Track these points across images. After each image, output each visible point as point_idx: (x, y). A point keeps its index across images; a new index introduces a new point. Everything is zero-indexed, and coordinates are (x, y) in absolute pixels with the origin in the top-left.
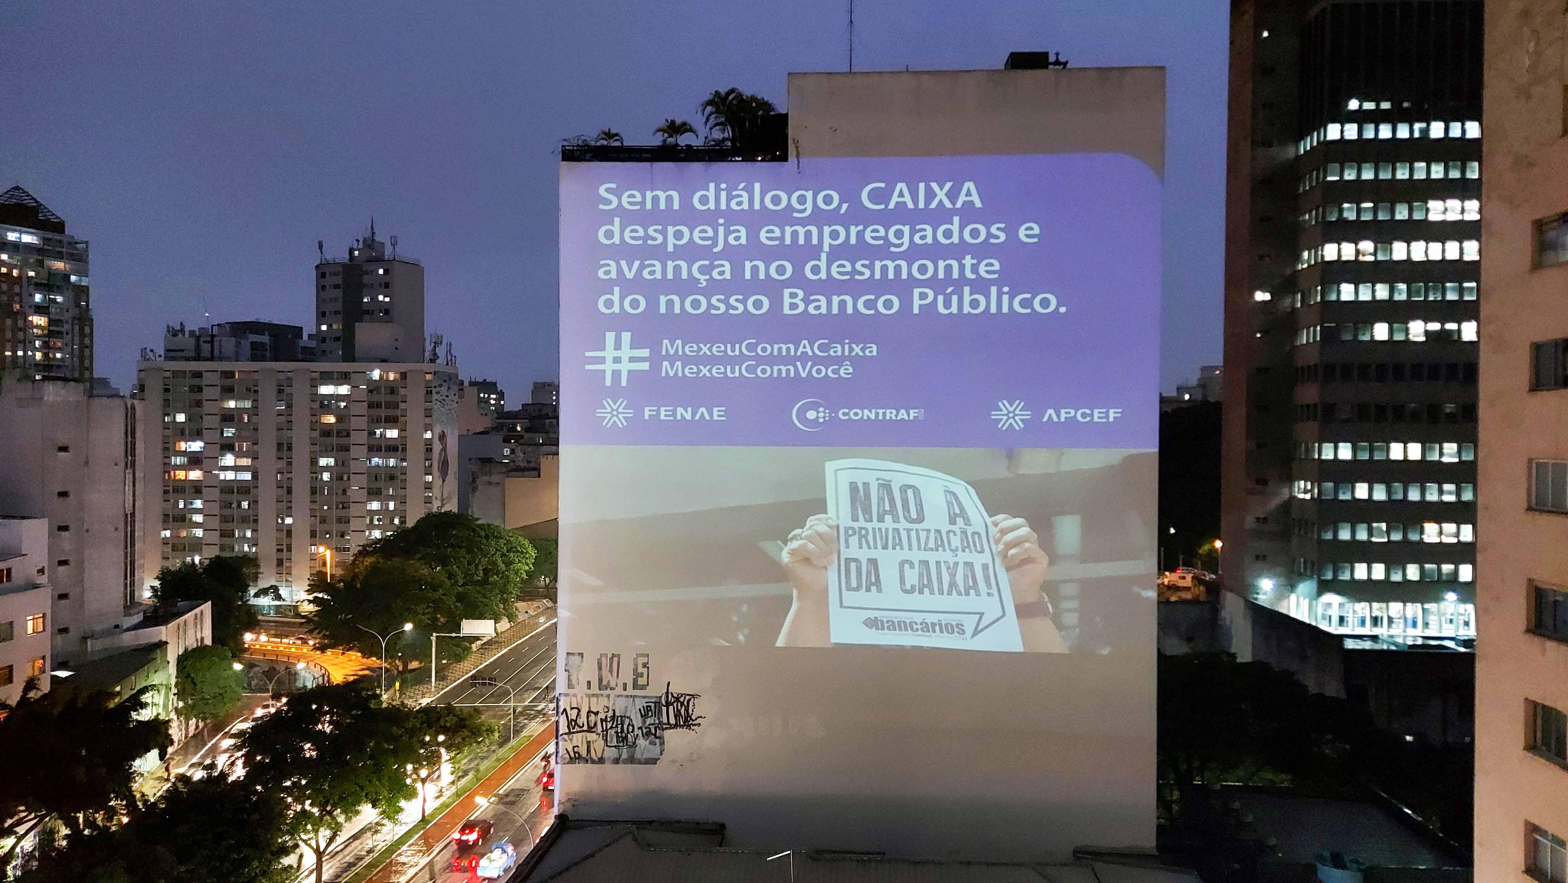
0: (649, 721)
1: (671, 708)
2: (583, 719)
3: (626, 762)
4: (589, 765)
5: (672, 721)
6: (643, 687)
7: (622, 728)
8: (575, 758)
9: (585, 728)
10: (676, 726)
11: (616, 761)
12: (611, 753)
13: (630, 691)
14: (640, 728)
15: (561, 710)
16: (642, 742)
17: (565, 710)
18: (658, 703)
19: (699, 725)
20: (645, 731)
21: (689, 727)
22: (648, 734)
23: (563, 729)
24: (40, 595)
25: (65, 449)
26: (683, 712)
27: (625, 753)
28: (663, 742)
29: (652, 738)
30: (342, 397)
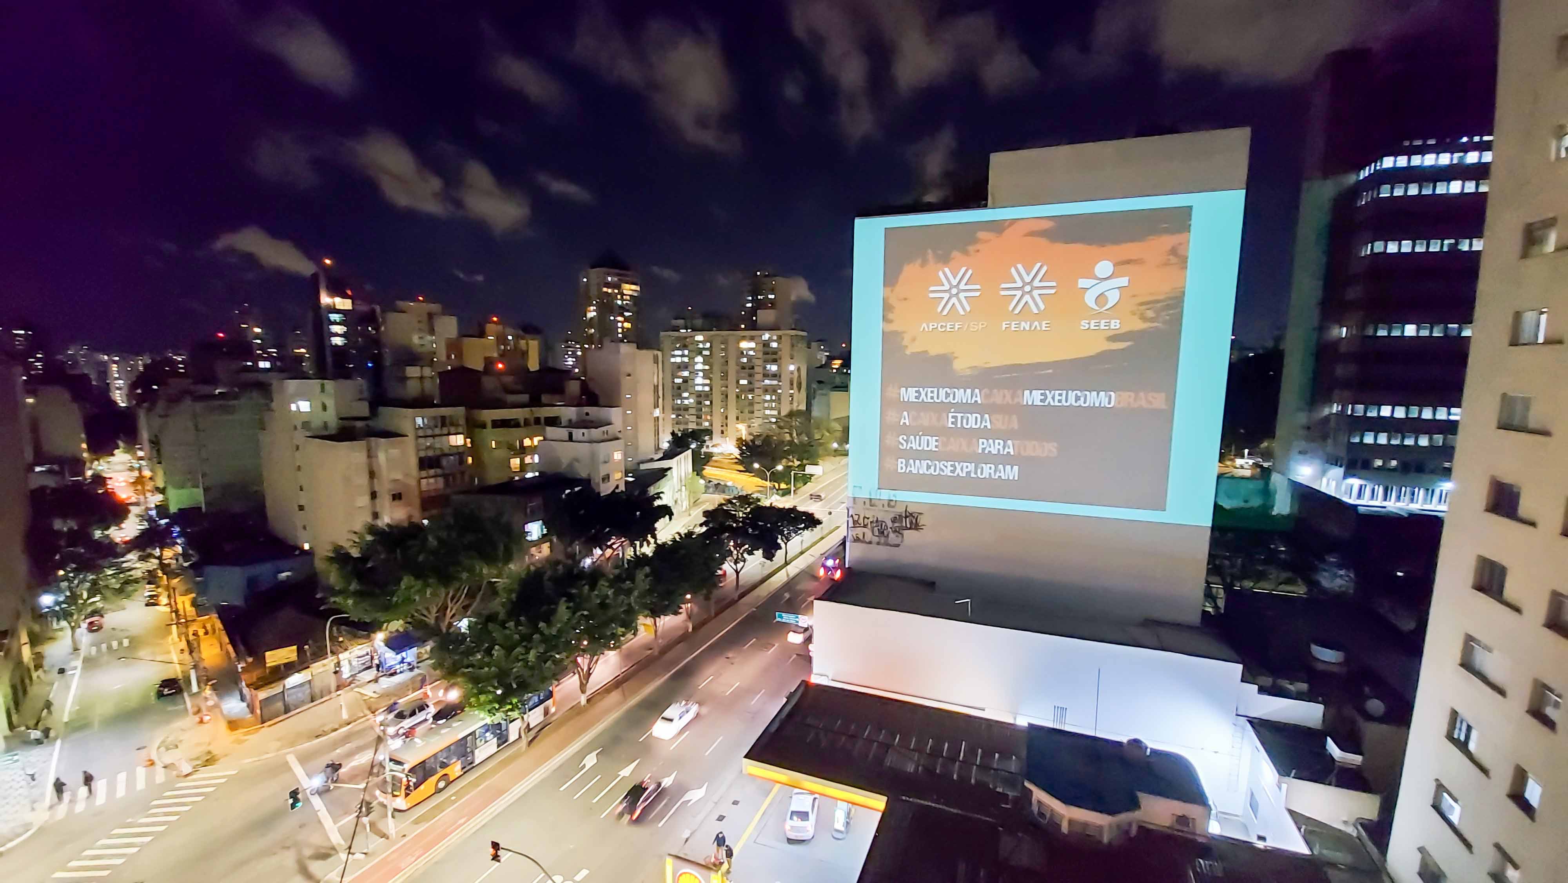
0: (896, 525)
1: (908, 519)
2: (861, 521)
3: (883, 545)
4: (864, 545)
5: (908, 526)
6: (893, 507)
7: (882, 527)
8: (857, 540)
9: (862, 525)
10: (910, 529)
11: (878, 543)
12: (876, 539)
13: (886, 508)
14: (891, 528)
15: (850, 515)
16: (892, 536)
17: (852, 516)
18: (900, 516)
19: (923, 529)
20: (893, 529)
21: (916, 529)
22: (895, 531)
23: (851, 524)
24: (620, 442)
25: (629, 375)
26: (914, 521)
27: (883, 540)
28: (903, 537)
29: (897, 534)
30: (751, 349)
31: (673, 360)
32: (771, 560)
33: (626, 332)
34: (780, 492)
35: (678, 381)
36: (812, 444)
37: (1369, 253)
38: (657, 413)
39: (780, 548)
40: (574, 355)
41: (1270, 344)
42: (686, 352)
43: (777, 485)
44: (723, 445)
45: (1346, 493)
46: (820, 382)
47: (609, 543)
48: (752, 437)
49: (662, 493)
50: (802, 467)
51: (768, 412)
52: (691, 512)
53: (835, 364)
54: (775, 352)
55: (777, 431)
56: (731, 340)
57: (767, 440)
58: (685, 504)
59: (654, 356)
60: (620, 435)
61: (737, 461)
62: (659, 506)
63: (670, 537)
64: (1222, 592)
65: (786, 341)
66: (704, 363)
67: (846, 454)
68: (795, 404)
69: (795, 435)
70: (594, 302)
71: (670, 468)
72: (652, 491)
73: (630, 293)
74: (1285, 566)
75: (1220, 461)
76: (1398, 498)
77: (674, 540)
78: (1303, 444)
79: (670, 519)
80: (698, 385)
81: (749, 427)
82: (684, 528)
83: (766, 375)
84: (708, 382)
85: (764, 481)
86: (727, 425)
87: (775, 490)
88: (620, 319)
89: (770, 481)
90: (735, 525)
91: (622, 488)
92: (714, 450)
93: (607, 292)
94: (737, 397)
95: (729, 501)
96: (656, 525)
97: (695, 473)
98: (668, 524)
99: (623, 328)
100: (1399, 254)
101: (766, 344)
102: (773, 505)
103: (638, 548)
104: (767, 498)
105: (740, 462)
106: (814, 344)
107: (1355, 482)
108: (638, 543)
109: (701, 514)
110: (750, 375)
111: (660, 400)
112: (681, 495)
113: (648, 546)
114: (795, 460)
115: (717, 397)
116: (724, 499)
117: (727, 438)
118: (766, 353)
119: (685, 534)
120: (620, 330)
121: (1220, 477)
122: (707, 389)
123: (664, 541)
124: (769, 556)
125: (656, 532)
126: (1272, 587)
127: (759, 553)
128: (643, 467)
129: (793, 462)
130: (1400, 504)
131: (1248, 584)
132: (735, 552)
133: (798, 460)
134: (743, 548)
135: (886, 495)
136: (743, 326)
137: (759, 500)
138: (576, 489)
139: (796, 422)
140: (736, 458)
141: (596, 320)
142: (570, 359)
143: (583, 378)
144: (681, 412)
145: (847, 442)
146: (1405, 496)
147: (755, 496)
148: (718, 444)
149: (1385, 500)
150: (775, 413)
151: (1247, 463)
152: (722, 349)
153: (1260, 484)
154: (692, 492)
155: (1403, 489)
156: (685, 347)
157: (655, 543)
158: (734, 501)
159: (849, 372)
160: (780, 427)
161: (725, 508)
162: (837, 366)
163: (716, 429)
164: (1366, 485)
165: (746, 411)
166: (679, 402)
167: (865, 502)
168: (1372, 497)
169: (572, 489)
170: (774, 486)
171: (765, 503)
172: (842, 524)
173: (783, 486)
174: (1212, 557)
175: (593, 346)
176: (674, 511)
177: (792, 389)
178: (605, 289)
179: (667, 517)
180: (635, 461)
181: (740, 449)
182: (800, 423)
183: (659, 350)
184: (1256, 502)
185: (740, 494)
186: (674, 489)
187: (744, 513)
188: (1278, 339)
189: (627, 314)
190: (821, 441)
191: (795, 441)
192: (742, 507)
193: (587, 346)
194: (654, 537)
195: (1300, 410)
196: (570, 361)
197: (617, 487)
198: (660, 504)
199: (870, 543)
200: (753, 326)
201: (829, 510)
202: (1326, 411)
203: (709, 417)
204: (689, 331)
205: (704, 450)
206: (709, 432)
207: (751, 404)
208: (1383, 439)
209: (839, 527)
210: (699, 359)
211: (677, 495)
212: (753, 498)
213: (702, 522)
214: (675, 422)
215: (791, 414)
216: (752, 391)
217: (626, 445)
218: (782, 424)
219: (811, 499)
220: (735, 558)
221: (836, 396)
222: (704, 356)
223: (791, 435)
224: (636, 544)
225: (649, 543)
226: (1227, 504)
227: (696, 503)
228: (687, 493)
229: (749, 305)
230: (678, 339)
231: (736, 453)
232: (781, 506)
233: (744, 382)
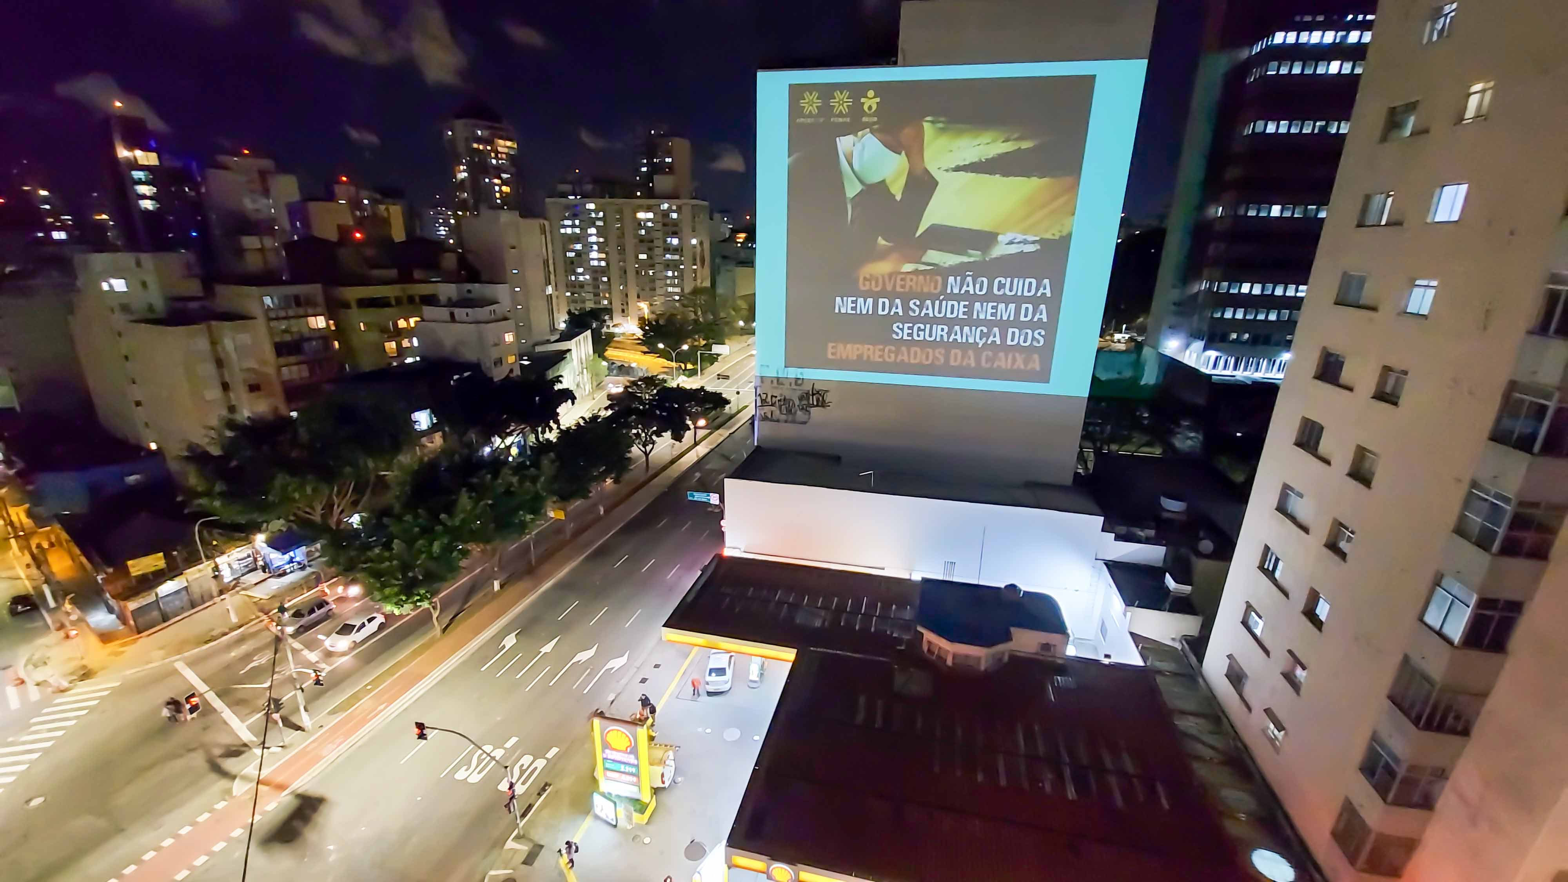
0: (803, 403)
1: (814, 397)
2: (769, 399)
3: (791, 422)
4: (772, 423)
5: (815, 403)
6: (800, 385)
7: (789, 406)
8: (765, 418)
9: (770, 404)
10: (817, 406)
11: (786, 422)
12: (783, 417)
13: (794, 386)
14: (798, 406)
15: (758, 394)
16: (799, 413)
17: (760, 395)
18: (807, 394)
19: (829, 406)
20: (801, 407)
21: (823, 406)
22: (803, 409)
23: (759, 404)
24: (511, 323)
25: (514, 248)
26: (821, 399)
27: (790, 418)
28: (810, 414)
29: (804, 411)
30: (649, 220)
31: (563, 231)
32: (681, 442)
33: (504, 197)
34: (687, 372)
35: (571, 255)
36: (717, 323)
37: (1250, 132)
38: (550, 290)
39: (689, 429)
40: (446, 223)
41: (1154, 223)
42: (577, 222)
43: (683, 366)
44: (625, 325)
45: (1203, 364)
46: (725, 257)
47: (508, 431)
48: (654, 316)
49: (561, 376)
50: (708, 347)
51: (670, 289)
52: (595, 396)
53: (739, 238)
54: (675, 223)
55: (682, 309)
56: (627, 212)
57: (671, 318)
58: (588, 387)
59: (540, 225)
60: (508, 315)
61: (640, 342)
62: (559, 390)
63: (575, 422)
64: (1092, 454)
65: (687, 210)
66: (598, 235)
67: (753, 333)
68: (699, 281)
69: (700, 313)
70: (464, 161)
71: (569, 350)
72: (551, 374)
73: (506, 150)
74: (1144, 430)
75: (1101, 336)
76: (1245, 369)
77: (578, 425)
78: (1173, 320)
79: (573, 403)
80: (593, 259)
81: (651, 305)
82: (588, 413)
83: (668, 249)
84: (603, 256)
85: (669, 362)
86: (627, 304)
87: (681, 371)
88: (496, 181)
89: (676, 362)
90: (641, 407)
91: (517, 372)
92: (616, 330)
93: (478, 149)
94: (637, 272)
95: (634, 383)
96: (558, 410)
97: (597, 355)
98: (571, 408)
99: (501, 191)
100: (1276, 134)
101: (666, 214)
102: (680, 386)
103: (540, 436)
104: (673, 379)
105: (643, 343)
106: (717, 216)
107: (1213, 354)
108: (540, 429)
109: (606, 398)
110: (650, 249)
111: (552, 277)
112: (583, 378)
113: (550, 432)
114: (701, 340)
115: (615, 272)
116: (628, 381)
117: (629, 318)
118: (664, 225)
119: (589, 418)
120: (498, 195)
121: (1100, 350)
122: (603, 264)
123: (568, 426)
124: (678, 437)
125: (559, 418)
126: (1134, 449)
127: (667, 435)
128: (539, 349)
129: (699, 341)
130: (1247, 374)
131: (1114, 447)
132: (643, 435)
133: (703, 340)
134: (651, 431)
135: (793, 373)
136: (639, 194)
137: (665, 381)
138: (466, 374)
139: (701, 299)
140: (639, 339)
141: (468, 184)
142: (442, 228)
143: (460, 251)
144: (577, 289)
145: (754, 320)
146: (1251, 366)
147: (660, 377)
148: (620, 324)
149: (1235, 368)
150: (677, 290)
151: (1124, 337)
152: (618, 220)
153: (1133, 357)
154: (595, 375)
155: (1251, 359)
156: (574, 216)
157: (558, 428)
158: (640, 383)
159: (754, 246)
160: (684, 306)
161: (630, 390)
162: (741, 240)
163: (617, 306)
164: (1221, 357)
165: (647, 289)
166: (573, 278)
167: (772, 382)
168: (1225, 368)
169: (461, 374)
170: (680, 366)
171: (673, 384)
172: (750, 403)
173: (689, 366)
174: (1086, 424)
175: (468, 213)
176: (576, 395)
177: (695, 265)
178: (475, 146)
179: (570, 401)
180: (531, 343)
181: (642, 328)
182: (704, 301)
183: (545, 219)
184: (1128, 374)
185: (645, 376)
186: (575, 373)
187: (652, 395)
188: (1163, 217)
189: (505, 176)
190: (727, 320)
191: (701, 319)
192: (649, 389)
193: (460, 213)
194: (557, 422)
195: (1174, 287)
196: (443, 231)
197: (511, 371)
198: (561, 388)
199: (778, 421)
200: (650, 194)
201: (737, 390)
202: (1195, 289)
203: (607, 295)
204: (578, 197)
205: (605, 330)
206: (609, 311)
207: (653, 280)
208: (1240, 315)
209: (747, 406)
210: (593, 231)
211: (578, 379)
212: (659, 379)
213: (607, 405)
214: (570, 300)
215: (696, 291)
216: (652, 266)
217: (517, 325)
218: (685, 302)
219: (719, 379)
220: (644, 439)
221: (741, 271)
222: (598, 228)
223: (696, 313)
224: (537, 431)
225: (551, 429)
226: (1103, 377)
227: (599, 386)
228: (590, 376)
229: (644, 169)
230: (568, 207)
231: (639, 333)
232: (688, 387)
233: (643, 257)
